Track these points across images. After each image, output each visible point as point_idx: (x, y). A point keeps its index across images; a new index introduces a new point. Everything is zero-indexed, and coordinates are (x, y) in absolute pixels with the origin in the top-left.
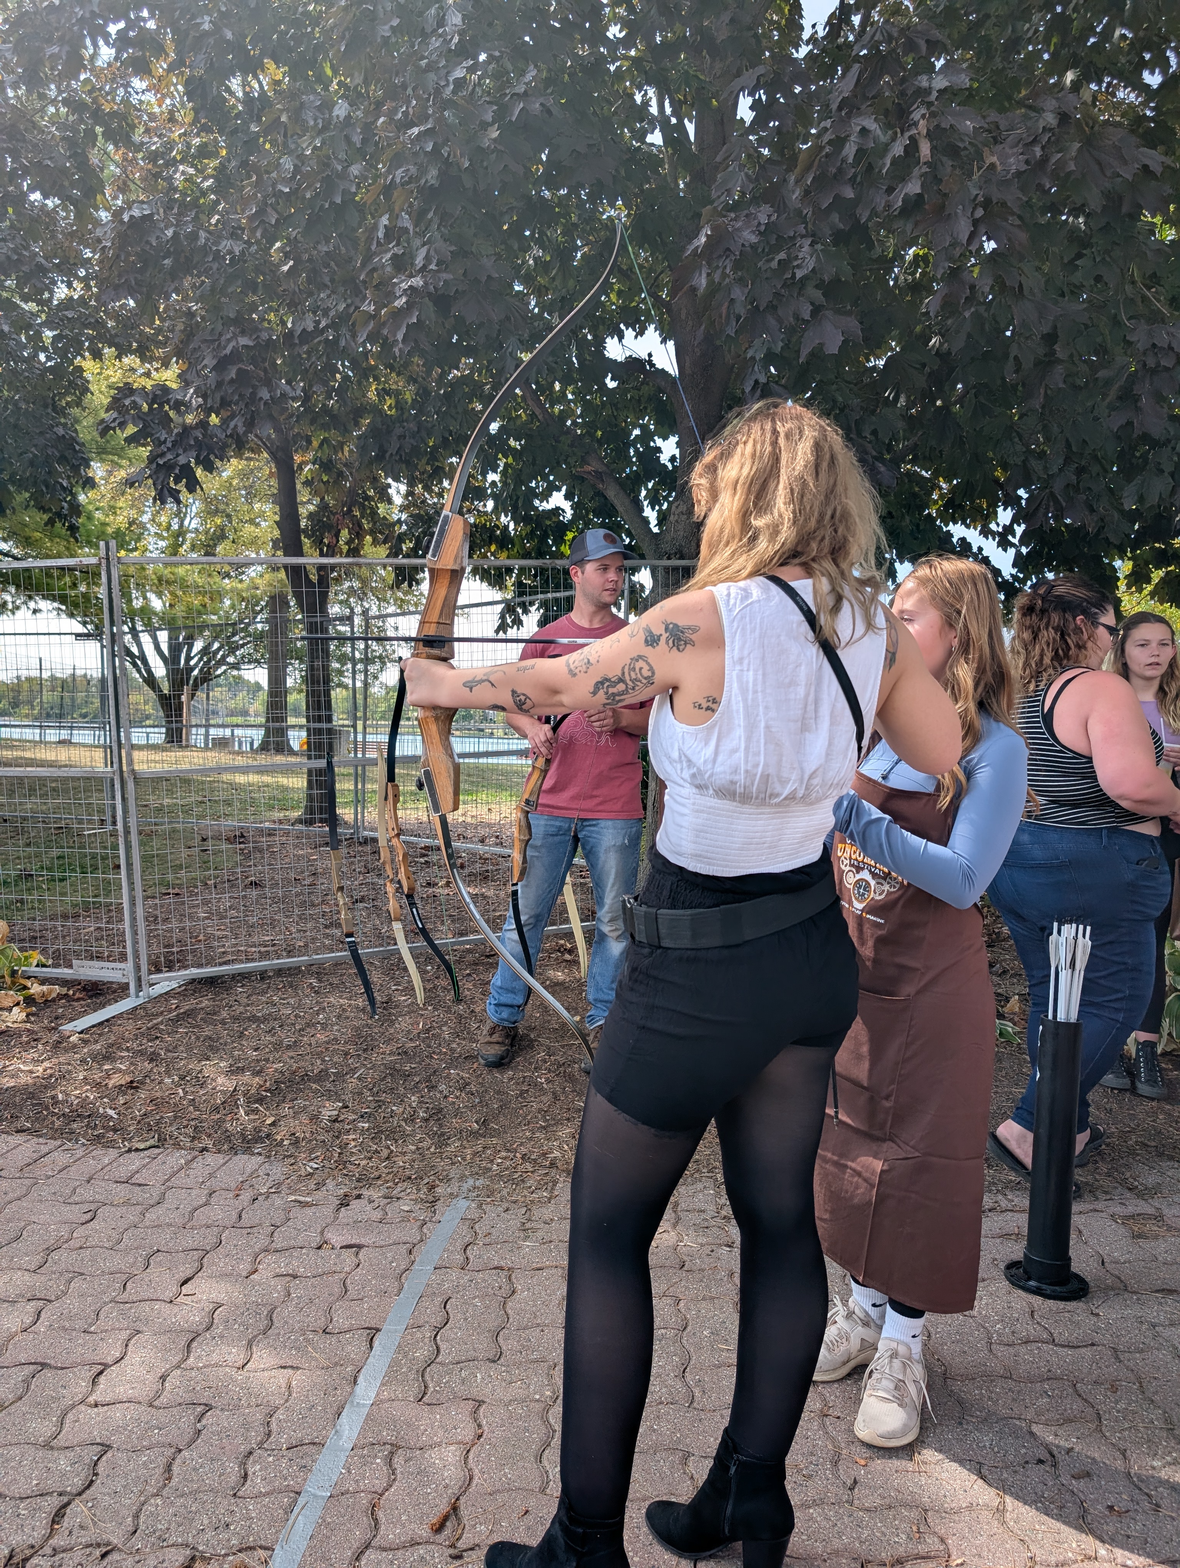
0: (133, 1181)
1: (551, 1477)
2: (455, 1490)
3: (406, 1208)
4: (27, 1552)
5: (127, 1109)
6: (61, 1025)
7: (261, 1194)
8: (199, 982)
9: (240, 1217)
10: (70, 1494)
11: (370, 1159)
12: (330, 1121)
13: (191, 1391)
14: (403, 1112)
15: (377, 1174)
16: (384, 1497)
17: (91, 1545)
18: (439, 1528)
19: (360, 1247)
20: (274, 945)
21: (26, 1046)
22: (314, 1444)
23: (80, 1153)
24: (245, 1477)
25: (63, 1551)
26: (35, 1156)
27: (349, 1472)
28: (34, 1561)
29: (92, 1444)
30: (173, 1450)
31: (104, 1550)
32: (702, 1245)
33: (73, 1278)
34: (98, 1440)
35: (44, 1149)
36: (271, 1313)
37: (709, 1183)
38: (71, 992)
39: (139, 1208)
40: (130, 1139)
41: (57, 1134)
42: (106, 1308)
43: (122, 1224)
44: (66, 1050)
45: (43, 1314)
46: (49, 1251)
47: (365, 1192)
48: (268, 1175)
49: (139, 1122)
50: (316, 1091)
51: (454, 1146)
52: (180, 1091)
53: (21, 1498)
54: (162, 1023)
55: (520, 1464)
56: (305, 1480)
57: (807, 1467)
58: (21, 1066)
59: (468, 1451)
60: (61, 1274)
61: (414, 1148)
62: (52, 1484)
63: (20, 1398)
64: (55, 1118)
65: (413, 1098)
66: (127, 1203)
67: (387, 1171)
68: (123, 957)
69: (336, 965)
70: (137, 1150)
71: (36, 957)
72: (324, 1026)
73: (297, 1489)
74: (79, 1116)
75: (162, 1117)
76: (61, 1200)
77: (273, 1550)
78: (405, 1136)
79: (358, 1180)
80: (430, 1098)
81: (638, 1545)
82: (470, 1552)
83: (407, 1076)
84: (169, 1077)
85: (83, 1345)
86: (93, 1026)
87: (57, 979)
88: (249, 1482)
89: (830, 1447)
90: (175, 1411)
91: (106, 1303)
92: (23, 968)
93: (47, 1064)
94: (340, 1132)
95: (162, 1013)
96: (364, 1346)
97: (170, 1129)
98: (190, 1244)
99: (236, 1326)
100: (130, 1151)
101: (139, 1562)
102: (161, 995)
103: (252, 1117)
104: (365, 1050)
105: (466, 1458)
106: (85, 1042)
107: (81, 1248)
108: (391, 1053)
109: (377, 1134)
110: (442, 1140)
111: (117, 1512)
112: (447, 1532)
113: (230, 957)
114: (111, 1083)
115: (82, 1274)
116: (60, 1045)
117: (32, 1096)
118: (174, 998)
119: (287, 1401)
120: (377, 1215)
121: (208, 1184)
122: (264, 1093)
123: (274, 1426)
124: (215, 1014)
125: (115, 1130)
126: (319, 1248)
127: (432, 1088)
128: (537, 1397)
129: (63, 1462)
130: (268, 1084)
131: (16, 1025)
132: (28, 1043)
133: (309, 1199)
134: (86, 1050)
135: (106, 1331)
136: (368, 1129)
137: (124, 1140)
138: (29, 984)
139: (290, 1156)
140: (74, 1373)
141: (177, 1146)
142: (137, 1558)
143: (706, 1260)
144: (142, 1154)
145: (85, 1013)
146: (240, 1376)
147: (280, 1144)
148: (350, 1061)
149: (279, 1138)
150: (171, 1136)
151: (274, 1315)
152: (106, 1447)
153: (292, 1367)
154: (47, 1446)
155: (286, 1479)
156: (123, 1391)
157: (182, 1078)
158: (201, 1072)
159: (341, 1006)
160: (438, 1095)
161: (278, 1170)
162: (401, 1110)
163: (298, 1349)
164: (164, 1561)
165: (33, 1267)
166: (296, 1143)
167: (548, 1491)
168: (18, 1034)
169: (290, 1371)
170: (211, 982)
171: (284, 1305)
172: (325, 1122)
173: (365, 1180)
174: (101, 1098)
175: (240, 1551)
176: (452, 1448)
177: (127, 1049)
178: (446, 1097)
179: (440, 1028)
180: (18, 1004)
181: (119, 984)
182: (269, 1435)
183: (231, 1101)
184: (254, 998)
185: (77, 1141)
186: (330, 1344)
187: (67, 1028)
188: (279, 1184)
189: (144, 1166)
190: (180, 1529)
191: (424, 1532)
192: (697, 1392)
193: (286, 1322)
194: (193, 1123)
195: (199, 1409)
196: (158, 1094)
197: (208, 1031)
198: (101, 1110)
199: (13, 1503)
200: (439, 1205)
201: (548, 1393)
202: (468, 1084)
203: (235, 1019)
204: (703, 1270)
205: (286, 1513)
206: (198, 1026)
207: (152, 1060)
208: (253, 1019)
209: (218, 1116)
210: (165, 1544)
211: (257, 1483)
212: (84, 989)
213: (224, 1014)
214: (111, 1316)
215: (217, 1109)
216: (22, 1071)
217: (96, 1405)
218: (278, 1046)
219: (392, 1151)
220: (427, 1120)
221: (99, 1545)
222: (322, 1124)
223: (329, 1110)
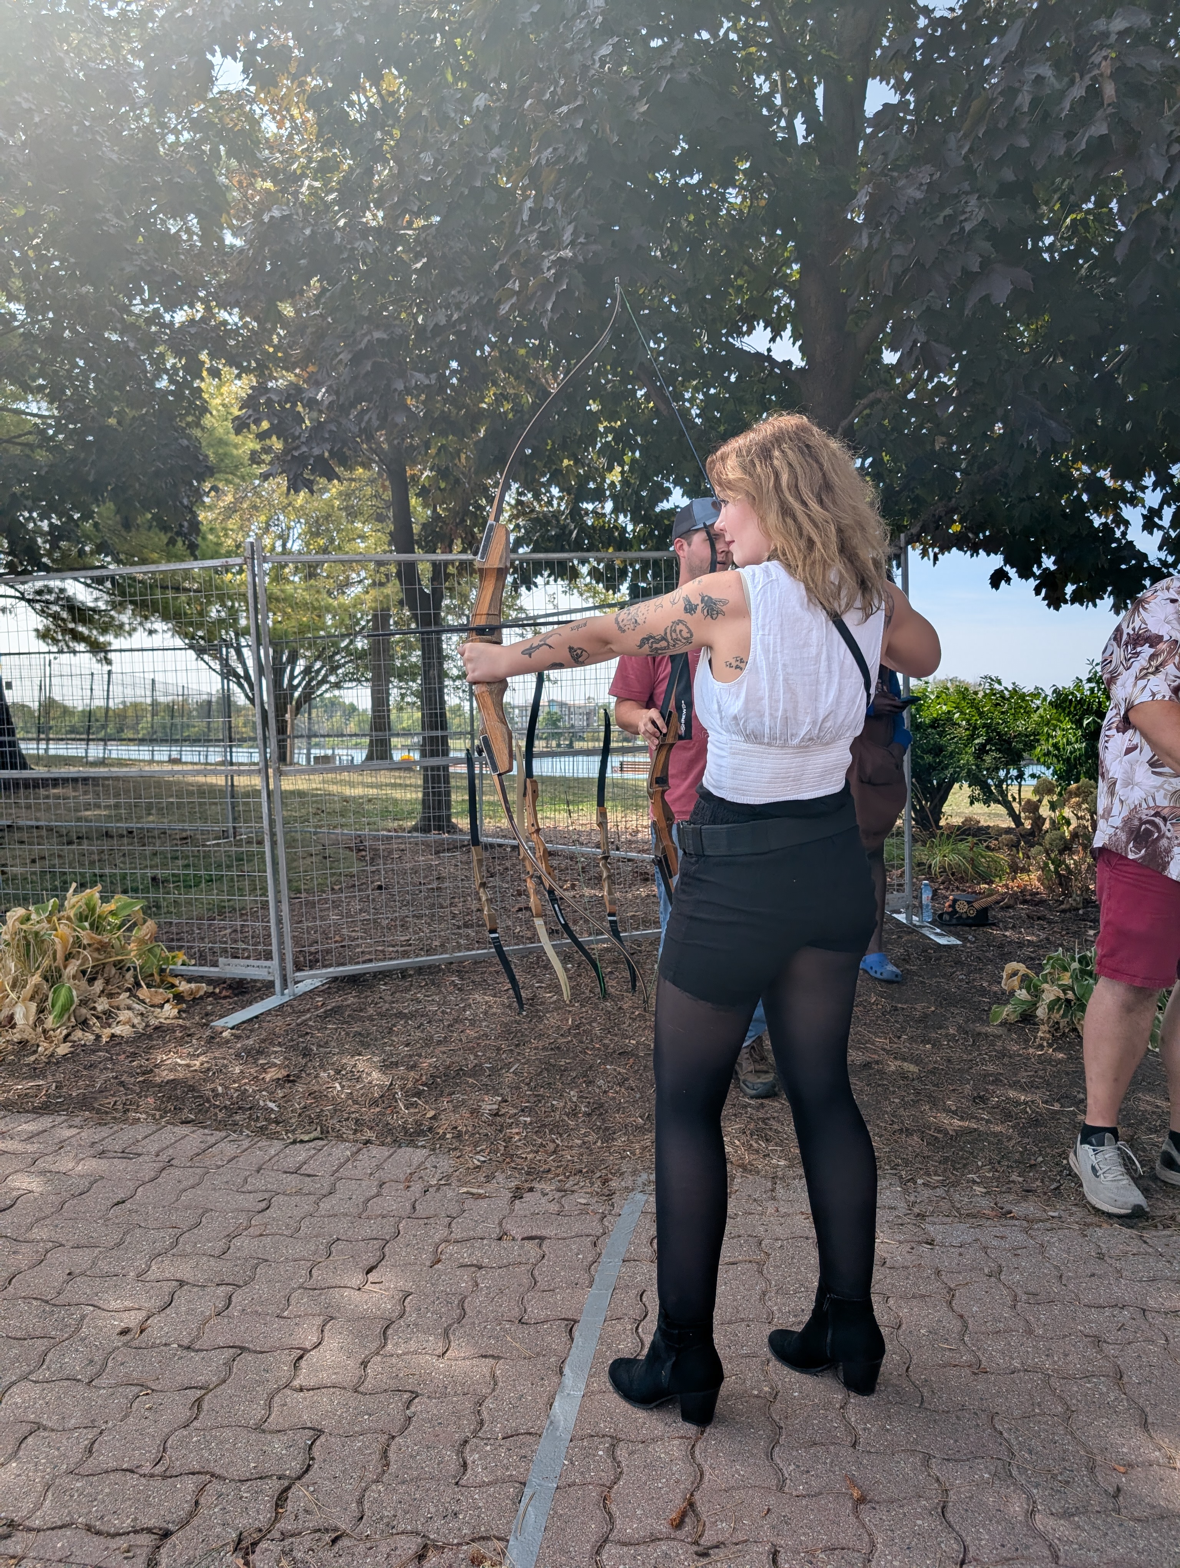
0: (302, 1171)
1: (787, 1475)
2: (686, 1485)
3: (583, 1201)
4: (254, 1535)
5: (286, 1102)
6: (212, 1021)
7: (431, 1186)
8: (342, 981)
9: (414, 1208)
10: (289, 1477)
11: (537, 1152)
12: (491, 1115)
13: (394, 1378)
14: (565, 1107)
15: (546, 1167)
16: (614, 1490)
17: (319, 1530)
18: (678, 1524)
19: (542, 1239)
20: (410, 945)
21: (181, 1042)
22: (530, 1434)
23: (246, 1144)
24: (465, 1465)
25: (291, 1536)
26: (203, 1146)
27: (572, 1463)
28: (264, 1545)
29: (304, 1428)
30: (387, 1437)
31: (334, 1536)
32: (900, 1242)
33: (258, 1264)
34: (309, 1425)
35: (211, 1140)
36: (462, 1302)
37: (895, 1180)
38: (217, 990)
39: (312, 1198)
40: (293, 1131)
41: (220, 1125)
42: (296, 1294)
43: (298, 1213)
44: (220, 1045)
45: (234, 1298)
46: (230, 1237)
47: (537, 1185)
48: (436, 1167)
49: (300, 1115)
50: (473, 1086)
51: (620, 1141)
52: (337, 1085)
53: (240, 1481)
54: (310, 1019)
55: (752, 1461)
56: (527, 1470)
57: (1061, 1474)
58: (178, 1060)
59: (693, 1446)
60: (246, 1260)
61: (579, 1142)
62: (270, 1467)
63: (225, 1381)
64: (217, 1110)
65: (572, 1093)
66: (299, 1192)
67: (555, 1164)
68: (268, 956)
69: (476, 963)
70: (302, 1141)
71: (181, 956)
72: (473, 1023)
73: (521, 1479)
74: (240, 1108)
75: (322, 1110)
76: (235, 1189)
77: (508, 1541)
78: (568, 1130)
79: (528, 1173)
80: (589, 1093)
81: (895, 1548)
82: (716, 1550)
83: (563, 1071)
84: (325, 1071)
85: (279, 1330)
86: (244, 1022)
87: (202, 977)
88: (469, 1471)
89: (1082, 1453)
90: (382, 1397)
91: (295, 1290)
92: (171, 967)
93: (202, 1058)
94: (502, 1126)
95: (309, 1010)
96: (565, 1337)
97: (331, 1122)
98: (368, 1232)
99: (429, 1315)
100: (294, 1142)
101: (371, 1548)
102: (305, 993)
103: (412, 1110)
104: (517, 1045)
105: (692, 1454)
106: (238, 1037)
107: (261, 1235)
108: (544, 1049)
109: (540, 1128)
110: (607, 1135)
111: (340, 1498)
112: (687, 1528)
113: (368, 957)
114: (268, 1077)
115: (267, 1261)
116: (213, 1040)
117: (192, 1088)
118: (319, 996)
119: (494, 1390)
120: (554, 1207)
121: (377, 1175)
122: (421, 1087)
123: (485, 1415)
124: (361, 1011)
125: (277, 1123)
126: (500, 1239)
127: (590, 1083)
128: (756, 1392)
129: (278, 1446)
130: (424, 1078)
131: (168, 1021)
132: (182, 1038)
133: (482, 1191)
134: (239, 1045)
135: (300, 1316)
136: (531, 1124)
137: (287, 1132)
138: (177, 982)
139: (455, 1149)
140: (274, 1357)
141: (340, 1138)
142: (368, 1545)
143: (908, 1256)
144: (307, 1146)
145: (233, 1010)
146: (441, 1364)
147: (443, 1137)
148: (504, 1056)
149: (441, 1132)
150: (333, 1129)
151: (466, 1305)
152: (318, 1432)
153: (493, 1356)
154: (259, 1428)
155: (507, 1469)
156: (325, 1377)
157: (338, 1072)
158: (355, 1066)
159: (487, 1002)
160: (597, 1091)
161: (445, 1163)
162: (562, 1104)
163: (497, 1338)
164: (396, 1548)
165: (217, 1253)
166: (459, 1136)
167: (786, 1490)
168: (171, 1029)
169: (492, 1361)
170: (354, 980)
171: (473, 1295)
172: (486, 1116)
173: (534, 1173)
174: (260, 1091)
175: (473, 1540)
176: (676, 1442)
177: (280, 1044)
178: (605, 1092)
179: (590, 1024)
180: (168, 1001)
181: (262, 981)
182: (482, 1423)
183: (388, 1096)
184: (398, 995)
185: (241, 1132)
186: (529, 1334)
187: (219, 1023)
188: (449, 1177)
189: (311, 1157)
190: (408, 1516)
191: (664, 1528)
192: (925, 1391)
193: (479, 1312)
194: (353, 1116)
195: (406, 1396)
196: (316, 1088)
197: (356, 1028)
198: (261, 1103)
199: (233, 1485)
200: (616, 1198)
201: (766, 1389)
202: (627, 1079)
203: (382, 1015)
204: (907, 1268)
205: (514, 1503)
206: (346, 1022)
207: (305, 1055)
208: (400, 1015)
209: (378, 1109)
210: (394, 1531)
211: (478, 1472)
212: (230, 987)
213: (371, 1011)
214: (301, 1303)
215: (375, 1103)
216: (180, 1065)
217: (301, 1390)
218: (428, 1042)
219: (558, 1145)
220: (589, 1115)
221: (327, 1530)
222: (483, 1118)
223: (489, 1104)
